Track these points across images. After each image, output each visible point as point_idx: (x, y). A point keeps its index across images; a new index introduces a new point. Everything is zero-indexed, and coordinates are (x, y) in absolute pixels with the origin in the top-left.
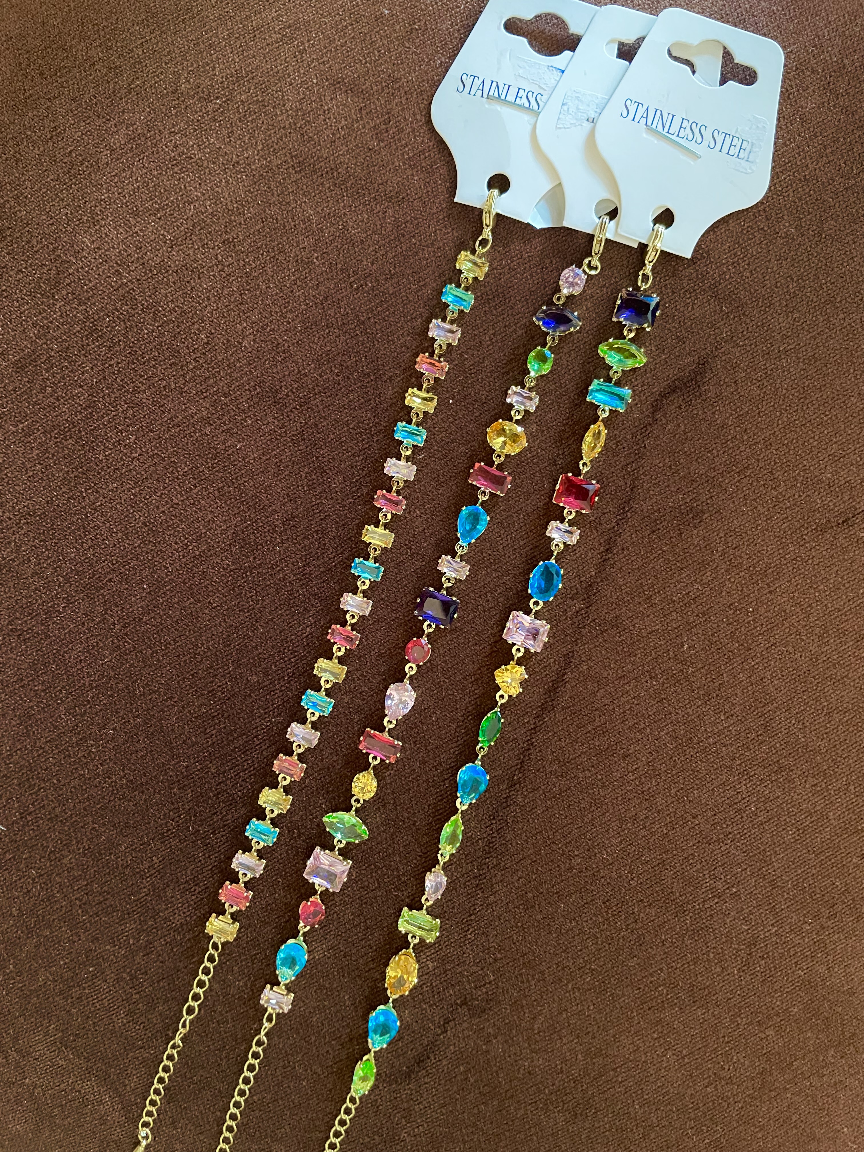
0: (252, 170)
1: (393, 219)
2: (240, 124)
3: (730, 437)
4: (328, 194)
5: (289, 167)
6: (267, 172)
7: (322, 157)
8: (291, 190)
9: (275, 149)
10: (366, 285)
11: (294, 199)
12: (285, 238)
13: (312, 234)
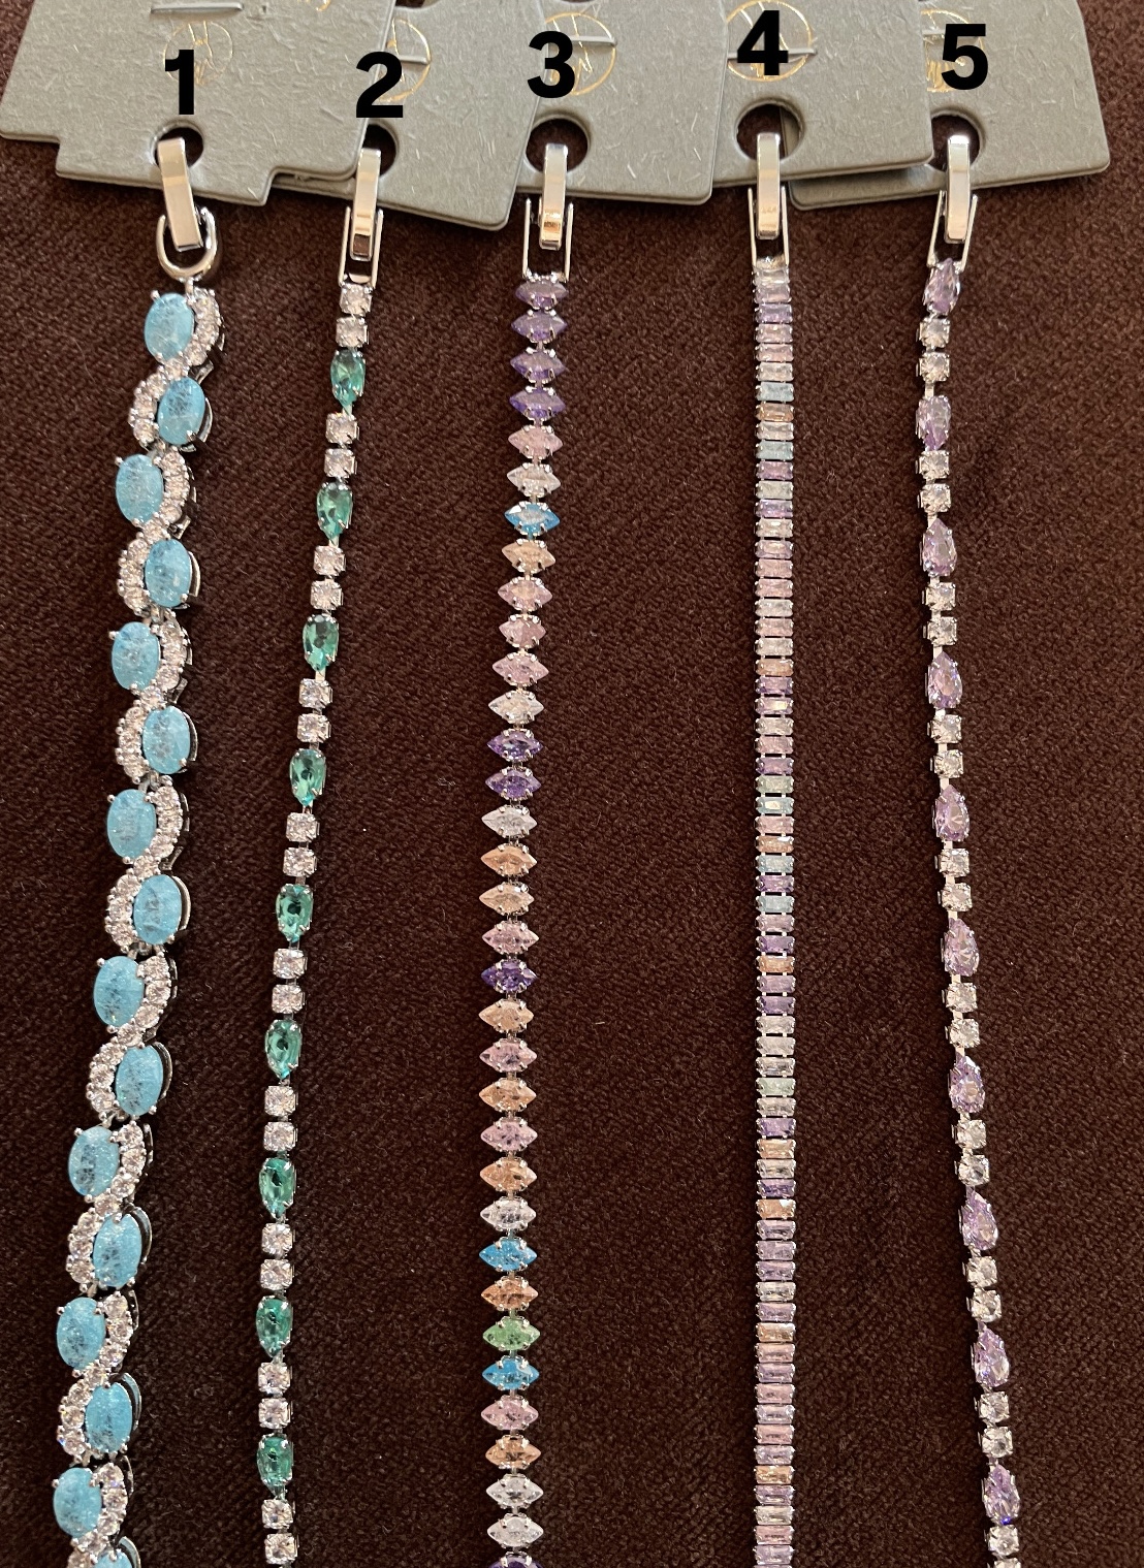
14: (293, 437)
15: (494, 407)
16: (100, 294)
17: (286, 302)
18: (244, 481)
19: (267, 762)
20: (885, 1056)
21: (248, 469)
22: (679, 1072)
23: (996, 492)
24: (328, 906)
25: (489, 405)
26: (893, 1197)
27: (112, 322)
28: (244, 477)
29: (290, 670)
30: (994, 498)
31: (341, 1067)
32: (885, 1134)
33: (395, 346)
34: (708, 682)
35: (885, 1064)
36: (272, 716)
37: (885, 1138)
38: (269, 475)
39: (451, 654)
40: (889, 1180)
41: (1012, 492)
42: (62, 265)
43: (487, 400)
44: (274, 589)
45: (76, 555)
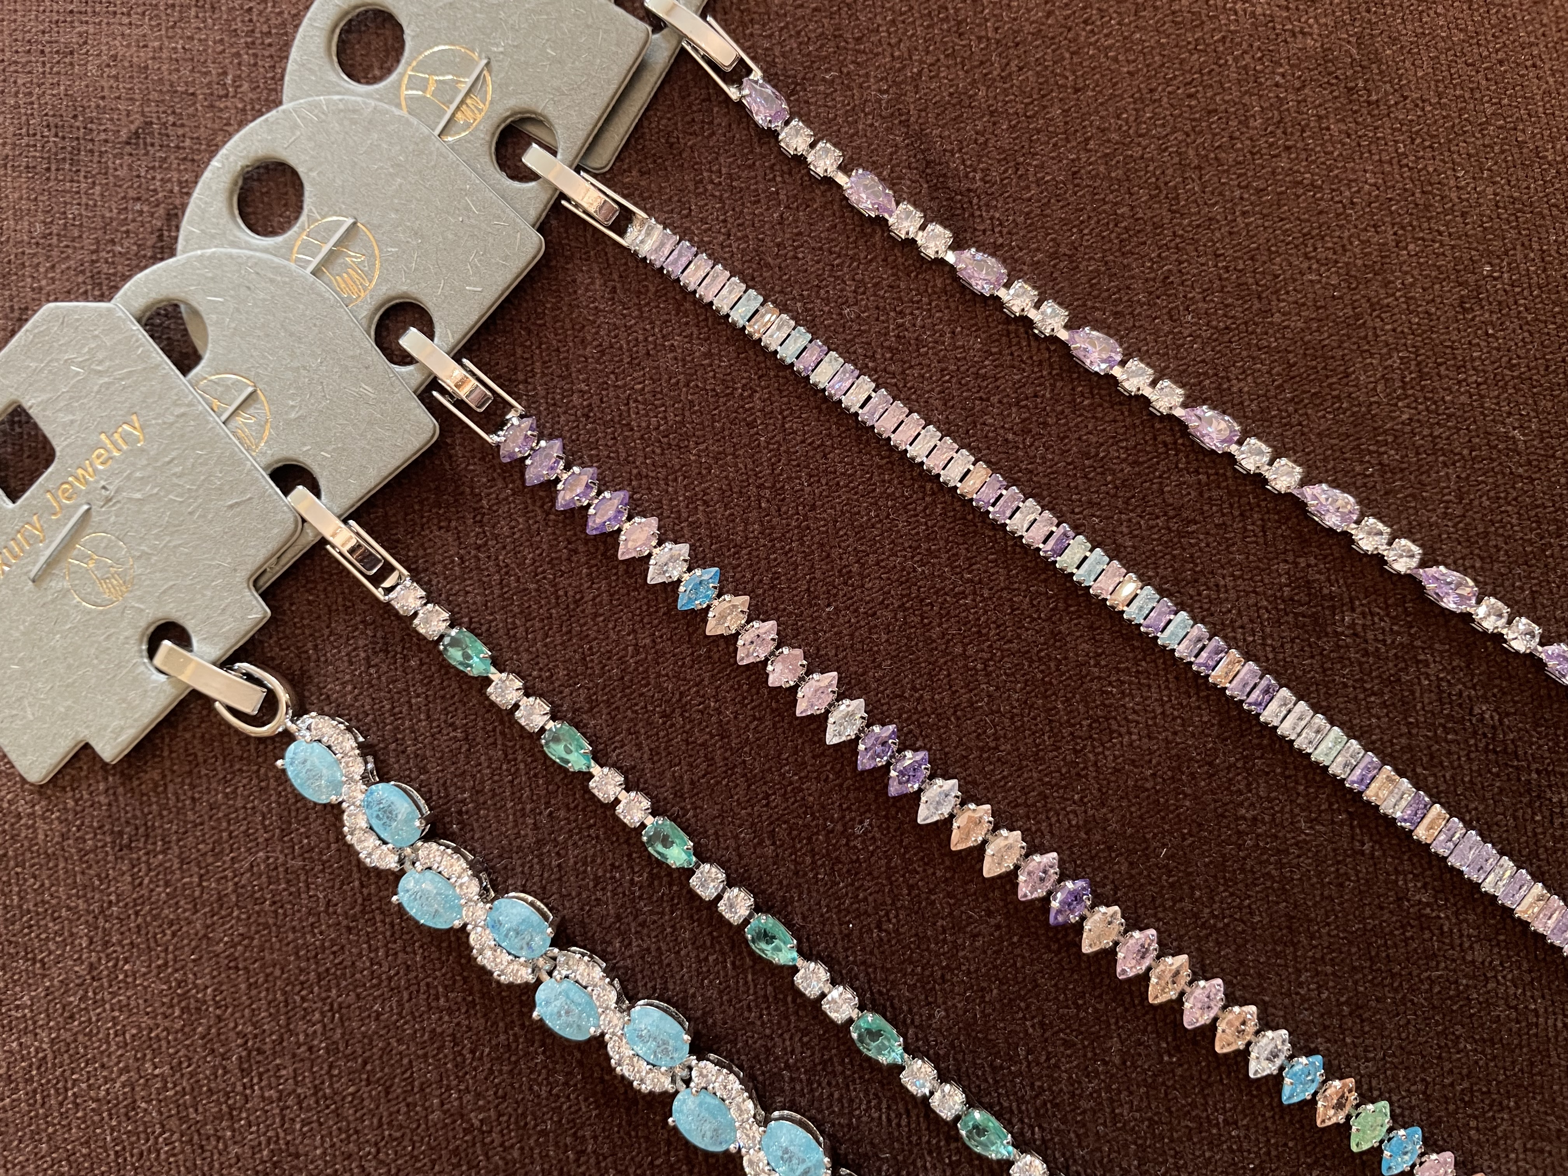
14: (480, 733)
15: (581, 548)
16: (239, 803)
17: (363, 655)
18: (485, 803)
19: (733, 963)
20: (1370, 635)
21: (477, 792)
22: (1255, 819)
23: (965, 185)
24: (892, 1005)
25: (576, 552)
26: (1492, 717)
27: (270, 811)
28: (481, 800)
29: (671, 885)
30: (969, 190)
31: (1036, 1096)
32: (1435, 684)
33: (467, 592)
34: (942, 543)
35: (1376, 640)
36: (697, 930)
37: (1438, 686)
38: (496, 778)
39: (758, 739)
40: (1477, 711)
41: (975, 171)
42: (190, 816)
43: (570, 550)
44: (594, 846)
45: (441, 989)
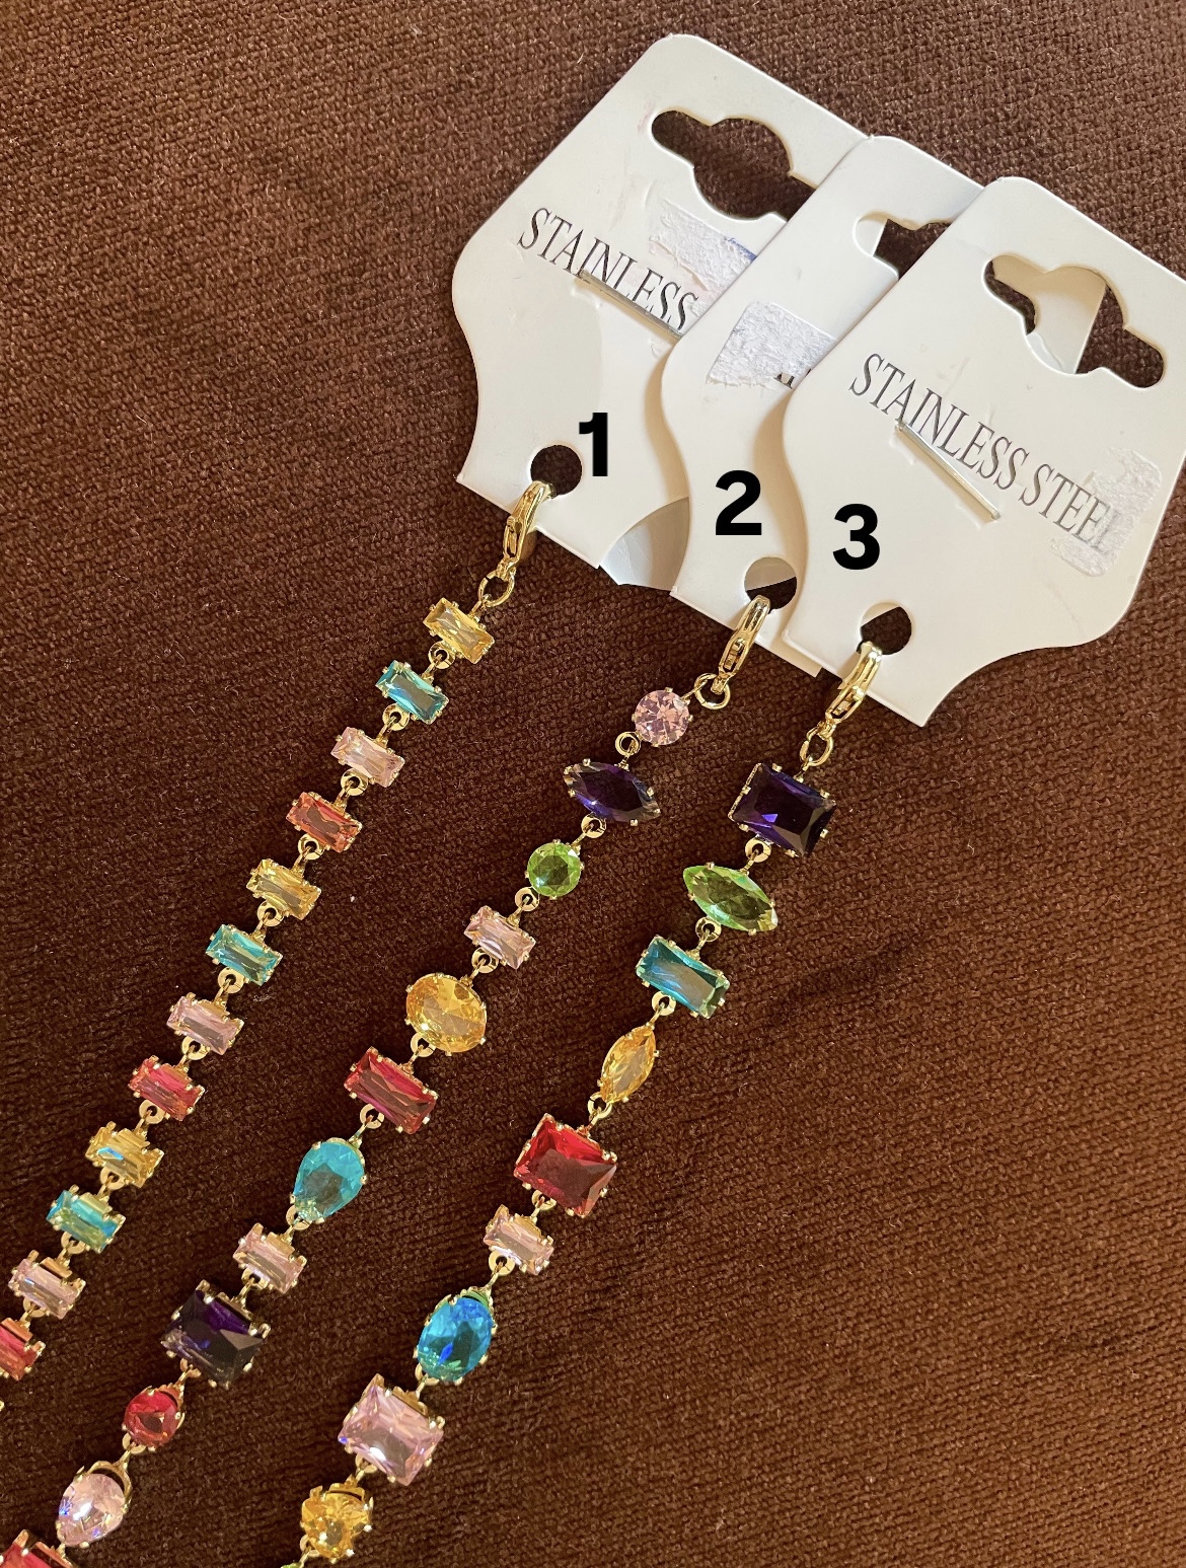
0: (47, 304)
1: (320, 484)
2: (44, 199)
3: (915, 1117)
4: (195, 397)
5: (125, 317)
6: (77, 316)
7: (200, 312)
8: (117, 367)
9: (105, 271)
10: (231, 610)
11: (120, 389)
12: (80, 468)
13: (140, 473)
